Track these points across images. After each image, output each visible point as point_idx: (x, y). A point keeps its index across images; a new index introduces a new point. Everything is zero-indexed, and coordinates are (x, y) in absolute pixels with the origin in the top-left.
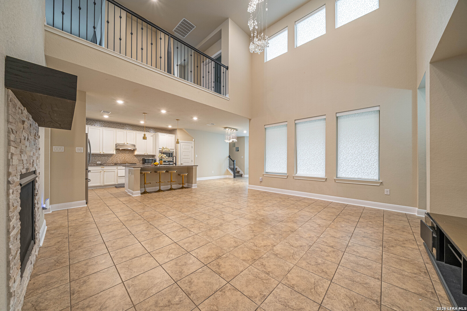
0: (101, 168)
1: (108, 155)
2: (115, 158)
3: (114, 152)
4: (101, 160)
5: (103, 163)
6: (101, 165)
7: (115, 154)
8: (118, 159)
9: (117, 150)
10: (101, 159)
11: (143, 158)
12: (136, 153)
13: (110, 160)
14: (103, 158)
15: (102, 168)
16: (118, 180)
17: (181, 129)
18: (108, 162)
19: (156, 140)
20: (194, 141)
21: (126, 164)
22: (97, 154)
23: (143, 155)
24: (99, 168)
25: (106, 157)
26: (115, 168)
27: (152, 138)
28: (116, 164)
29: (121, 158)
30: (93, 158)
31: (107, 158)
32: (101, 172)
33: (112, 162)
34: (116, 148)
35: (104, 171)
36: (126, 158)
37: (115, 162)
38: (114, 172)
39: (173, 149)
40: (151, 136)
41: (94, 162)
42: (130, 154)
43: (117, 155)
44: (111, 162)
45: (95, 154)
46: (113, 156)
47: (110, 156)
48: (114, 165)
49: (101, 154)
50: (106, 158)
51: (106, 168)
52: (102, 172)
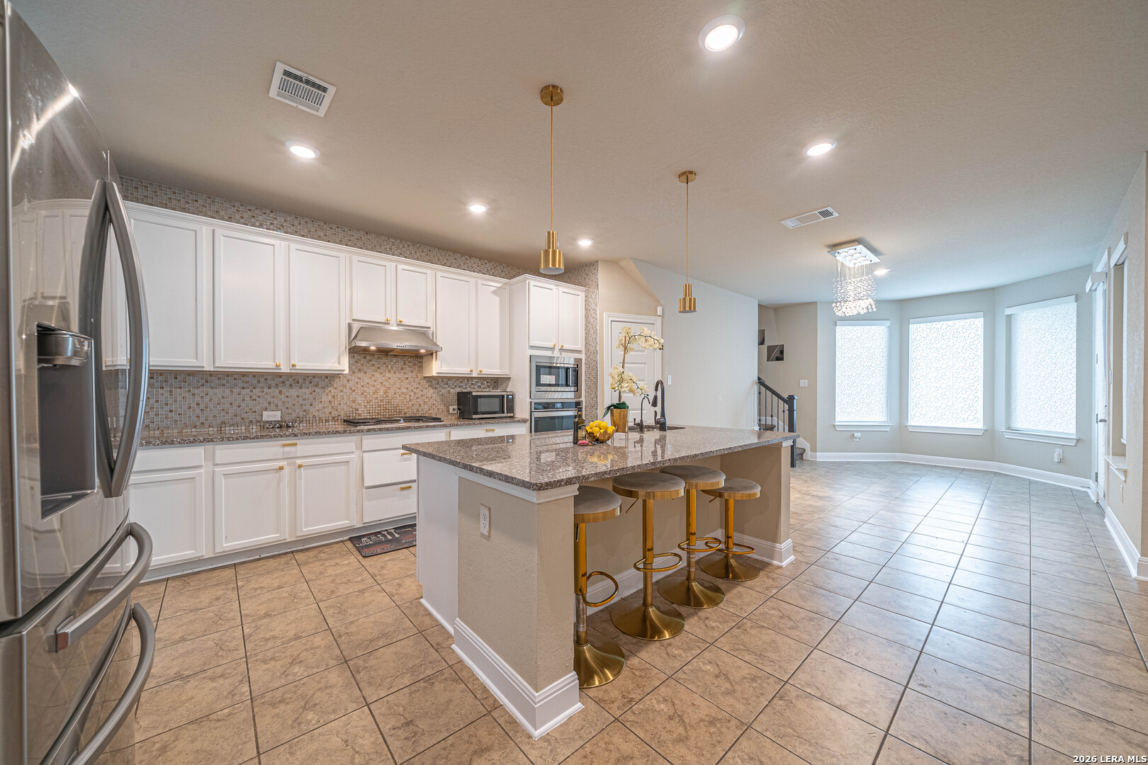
0: (281, 450)
1: (314, 376)
2: (347, 390)
3: (344, 365)
4: (280, 404)
5: (294, 415)
6: (282, 429)
7: (347, 372)
8: (360, 399)
9: (355, 352)
10: (283, 397)
11: (458, 390)
12: (436, 368)
13: (326, 403)
14: (294, 392)
15: (287, 449)
16: (366, 504)
17: (613, 263)
18: (313, 411)
19: (511, 312)
20: (663, 316)
21: (398, 421)
22: (262, 374)
23: (458, 378)
24: (269, 450)
25: (303, 390)
26: (345, 446)
27: (497, 299)
28: (352, 423)
29: (372, 390)
30: (244, 392)
31: (308, 391)
32: (281, 468)
33: (335, 414)
34: (350, 343)
35: (299, 462)
36: (391, 392)
37: (345, 411)
38: (343, 468)
39: (579, 352)
40: (494, 292)
41: (251, 417)
42: (409, 375)
43: (354, 378)
44: (327, 411)
45: (254, 375)
46: (337, 383)
47: (322, 384)
48: (345, 432)
49: (280, 375)
50: (306, 392)
51: (307, 448)
52: (286, 471)
